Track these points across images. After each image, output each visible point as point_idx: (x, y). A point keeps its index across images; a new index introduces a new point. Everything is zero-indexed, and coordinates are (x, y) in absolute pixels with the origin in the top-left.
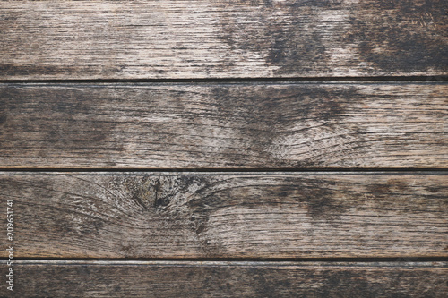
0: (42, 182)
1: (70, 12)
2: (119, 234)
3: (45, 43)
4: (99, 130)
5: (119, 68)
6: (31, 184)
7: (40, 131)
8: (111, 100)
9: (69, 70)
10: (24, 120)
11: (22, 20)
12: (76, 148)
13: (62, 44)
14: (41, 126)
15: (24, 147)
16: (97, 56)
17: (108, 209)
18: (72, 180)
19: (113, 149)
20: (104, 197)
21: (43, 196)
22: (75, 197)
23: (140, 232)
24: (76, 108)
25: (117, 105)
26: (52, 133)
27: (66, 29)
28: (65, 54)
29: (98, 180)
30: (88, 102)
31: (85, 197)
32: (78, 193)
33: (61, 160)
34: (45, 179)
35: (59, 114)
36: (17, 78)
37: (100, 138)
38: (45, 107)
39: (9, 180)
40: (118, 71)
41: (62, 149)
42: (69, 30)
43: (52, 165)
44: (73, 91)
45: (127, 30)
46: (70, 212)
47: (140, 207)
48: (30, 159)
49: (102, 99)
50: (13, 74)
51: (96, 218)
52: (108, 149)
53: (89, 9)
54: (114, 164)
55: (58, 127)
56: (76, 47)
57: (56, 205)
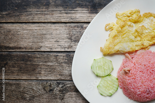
0: (18, 84)
1: (26, 30)
2: (39, 100)
3: (19, 40)
4: (34, 67)
5: (40, 48)
6: (14, 84)
7: (17, 67)
8: (38, 58)
9: (26, 48)
10: (13, 64)
11: (12, 32)
12: (27, 73)
13: (24, 40)
14: (18, 66)
15: (13, 73)
16: (33, 44)
17: (36, 92)
18: (26, 83)
19: (38, 73)
20: (35, 89)
21: (18, 88)
22: (27, 89)
23: (45, 100)
24: (28, 60)
25: (39, 59)
26: (21, 68)
27: (25, 35)
28: (25, 43)
29: (33, 83)
30: (31, 58)
31: (30, 89)
32: (28, 87)
33: (23, 77)
34: (19, 83)
35: (23, 62)
36: (11, 51)
37: (34, 70)
38: (19, 60)
39: (8, 83)
40: (39, 49)
41: (24, 73)
42: (26, 35)
43: (21, 78)
44: (27, 55)
45: (42, 36)
46: (25, 93)
47: (45, 92)
48: (14, 76)
49: (35, 57)
50: (10, 49)
51: (33, 95)
52: (36, 73)
53: (31, 29)
54: (38, 78)
55: (22, 66)
56: (28, 41)
57: (21, 91)
